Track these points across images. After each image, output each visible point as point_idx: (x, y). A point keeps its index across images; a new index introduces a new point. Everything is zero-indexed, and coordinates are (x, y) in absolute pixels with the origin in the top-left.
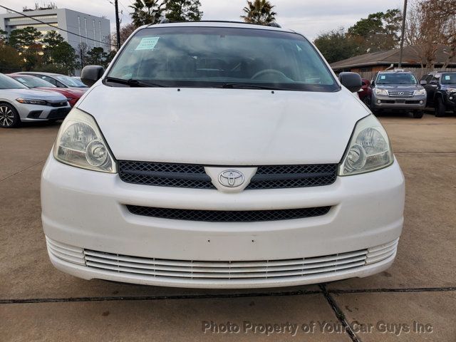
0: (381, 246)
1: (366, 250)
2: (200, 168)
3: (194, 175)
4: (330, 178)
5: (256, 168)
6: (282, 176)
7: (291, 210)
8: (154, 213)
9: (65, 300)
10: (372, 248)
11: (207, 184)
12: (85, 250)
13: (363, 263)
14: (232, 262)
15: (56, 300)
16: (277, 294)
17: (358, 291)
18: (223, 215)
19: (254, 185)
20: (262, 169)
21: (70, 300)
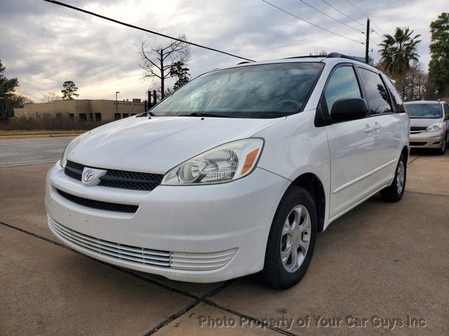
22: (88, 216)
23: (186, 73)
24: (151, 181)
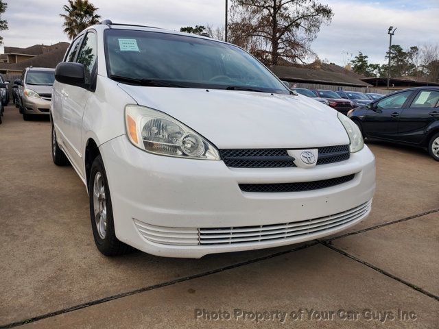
2: (283, 151)
3: (280, 157)
5: (317, 149)
8: (260, 189)
11: (290, 163)
12: (202, 229)
14: (312, 220)
21: (144, 290)
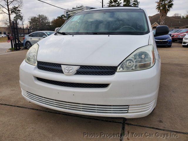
0: (137, 105)
1: (128, 106)
3: (58, 68)
4: (112, 72)
5: (80, 66)
6: (90, 70)
7: (91, 84)
9: (31, 109)
10: (132, 105)
12: (27, 91)
13: (127, 112)
14: (68, 102)
15: (29, 108)
16: (103, 120)
17: (140, 126)
18: (65, 84)
19: (78, 73)
20: (82, 67)
22: (74, 92)
23: (19, 12)
24: (110, 70)
